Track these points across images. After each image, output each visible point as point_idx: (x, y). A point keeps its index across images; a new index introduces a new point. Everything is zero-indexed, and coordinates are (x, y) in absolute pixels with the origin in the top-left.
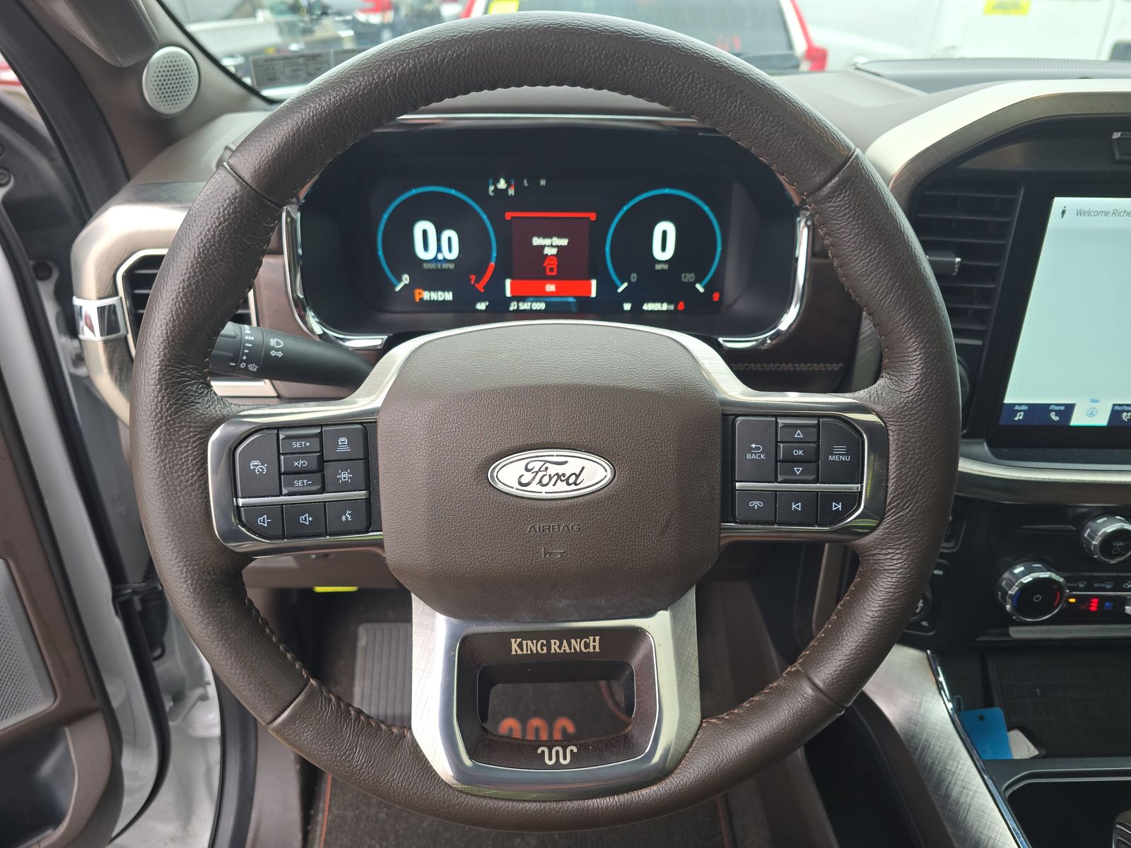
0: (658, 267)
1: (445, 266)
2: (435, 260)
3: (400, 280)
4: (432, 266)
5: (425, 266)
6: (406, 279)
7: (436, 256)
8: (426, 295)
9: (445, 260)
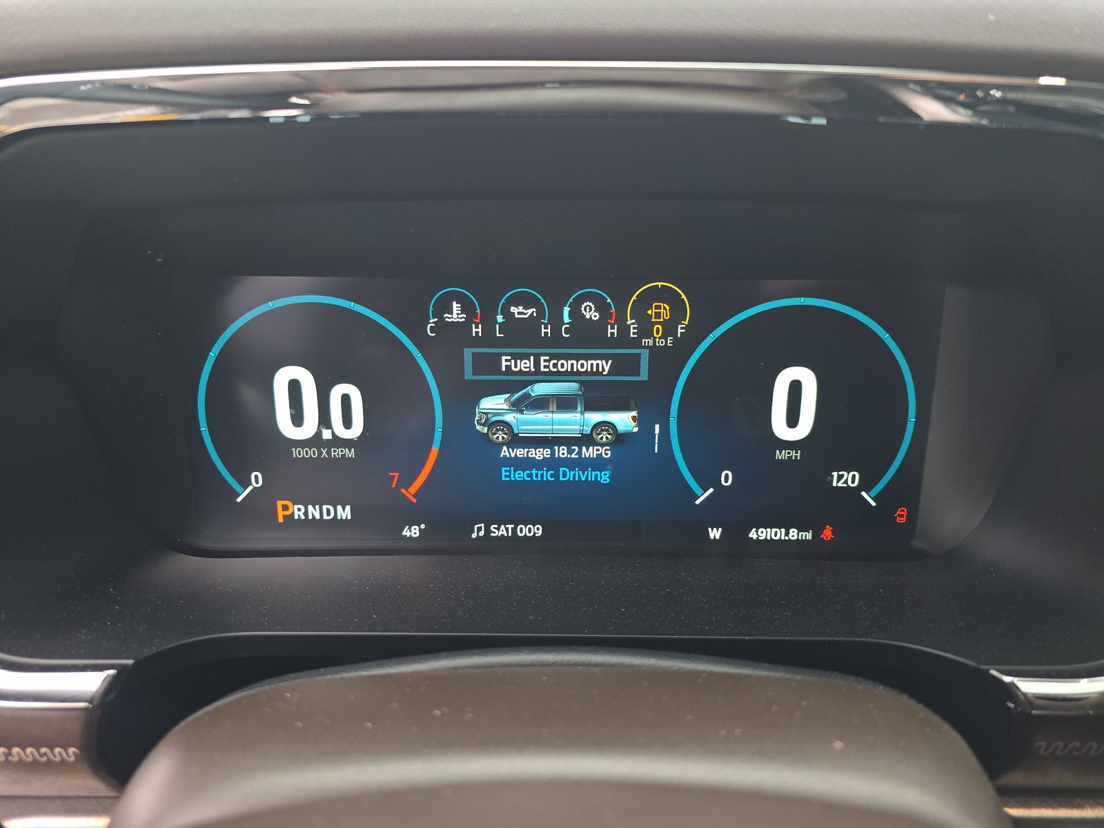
0: (781, 455)
1: (337, 453)
2: (316, 440)
3: (245, 483)
4: (312, 453)
5: (296, 452)
6: (257, 479)
7: (319, 434)
8: (298, 512)
9: (337, 441)
